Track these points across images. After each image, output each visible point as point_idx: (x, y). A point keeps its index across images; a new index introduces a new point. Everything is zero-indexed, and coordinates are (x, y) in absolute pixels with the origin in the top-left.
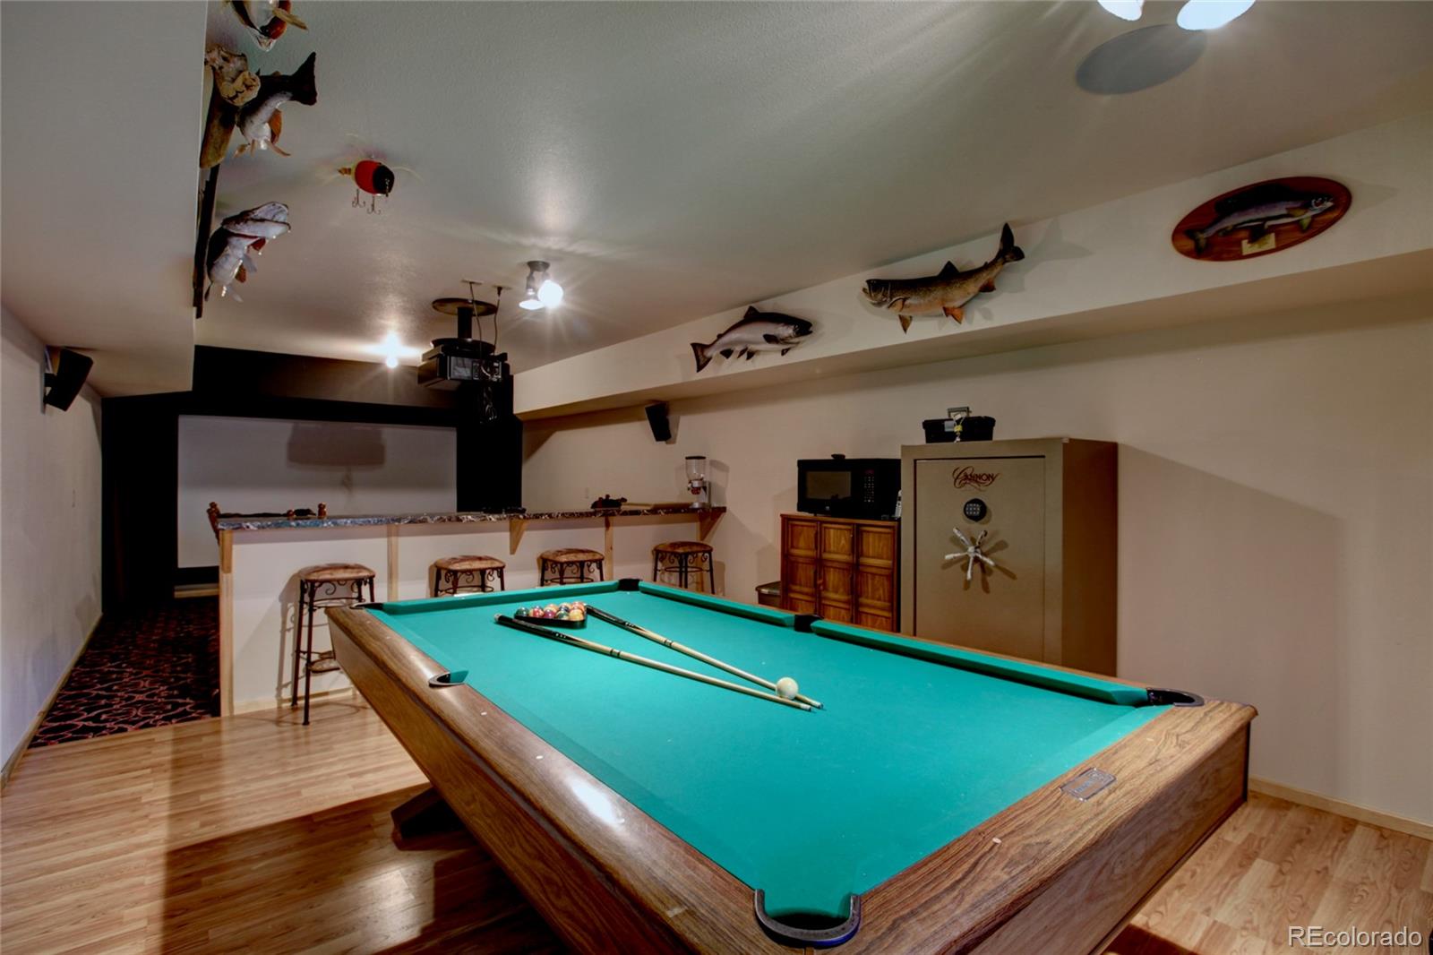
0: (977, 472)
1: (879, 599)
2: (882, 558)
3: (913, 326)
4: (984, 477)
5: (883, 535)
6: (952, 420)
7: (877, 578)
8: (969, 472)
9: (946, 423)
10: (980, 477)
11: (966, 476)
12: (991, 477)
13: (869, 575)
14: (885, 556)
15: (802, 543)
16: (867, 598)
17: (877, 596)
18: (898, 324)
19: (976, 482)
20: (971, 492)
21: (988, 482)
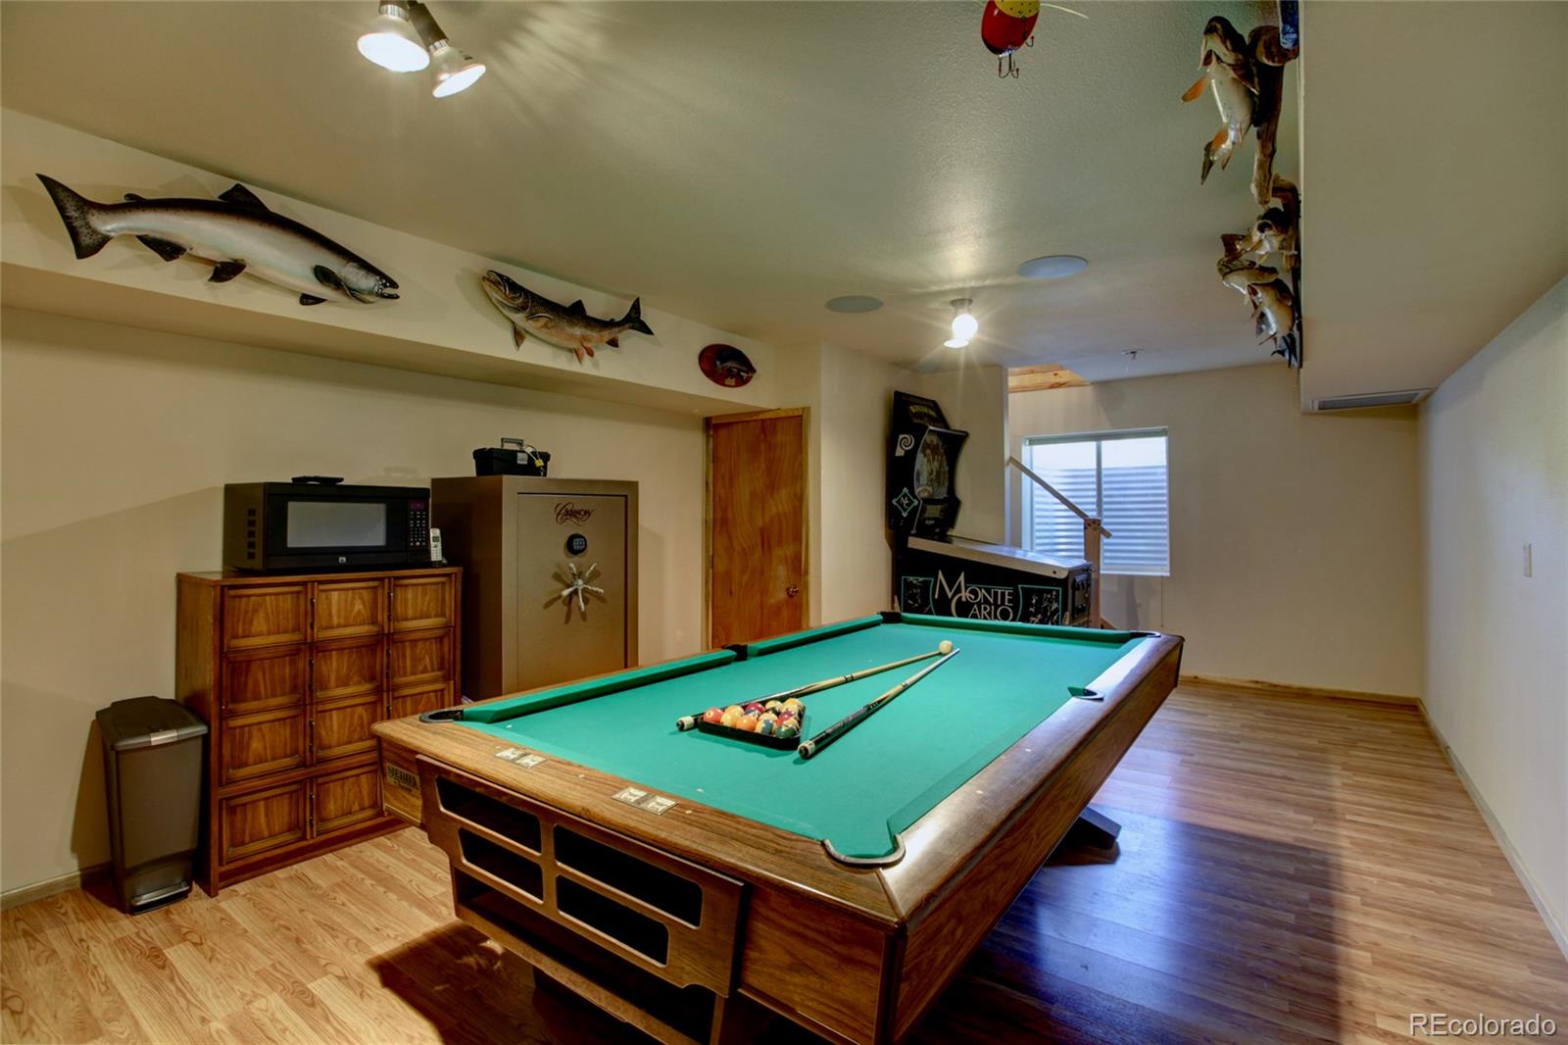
0: (577, 507)
1: (425, 671)
2: (429, 617)
3: (528, 344)
4: (582, 513)
5: (429, 587)
6: (524, 452)
7: (420, 645)
8: (569, 507)
9: (519, 455)
10: (579, 513)
11: (567, 511)
12: (587, 513)
13: (407, 644)
14: (433, 613)
15: (260, 624)
16: (405, 675)
17: (421, 668)
18: (509, 336)
19: (576, 517)
20: (571, 528)
21: (585, 518)
